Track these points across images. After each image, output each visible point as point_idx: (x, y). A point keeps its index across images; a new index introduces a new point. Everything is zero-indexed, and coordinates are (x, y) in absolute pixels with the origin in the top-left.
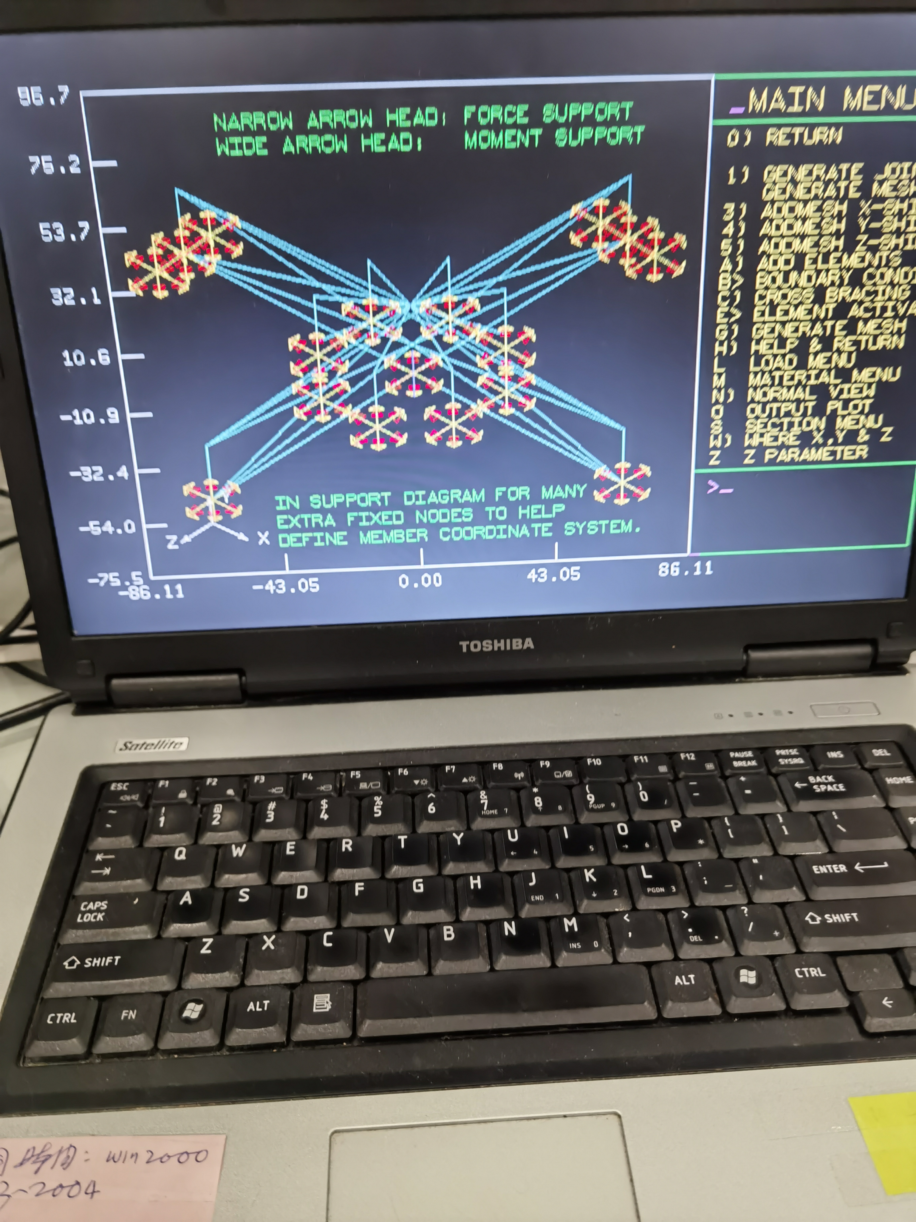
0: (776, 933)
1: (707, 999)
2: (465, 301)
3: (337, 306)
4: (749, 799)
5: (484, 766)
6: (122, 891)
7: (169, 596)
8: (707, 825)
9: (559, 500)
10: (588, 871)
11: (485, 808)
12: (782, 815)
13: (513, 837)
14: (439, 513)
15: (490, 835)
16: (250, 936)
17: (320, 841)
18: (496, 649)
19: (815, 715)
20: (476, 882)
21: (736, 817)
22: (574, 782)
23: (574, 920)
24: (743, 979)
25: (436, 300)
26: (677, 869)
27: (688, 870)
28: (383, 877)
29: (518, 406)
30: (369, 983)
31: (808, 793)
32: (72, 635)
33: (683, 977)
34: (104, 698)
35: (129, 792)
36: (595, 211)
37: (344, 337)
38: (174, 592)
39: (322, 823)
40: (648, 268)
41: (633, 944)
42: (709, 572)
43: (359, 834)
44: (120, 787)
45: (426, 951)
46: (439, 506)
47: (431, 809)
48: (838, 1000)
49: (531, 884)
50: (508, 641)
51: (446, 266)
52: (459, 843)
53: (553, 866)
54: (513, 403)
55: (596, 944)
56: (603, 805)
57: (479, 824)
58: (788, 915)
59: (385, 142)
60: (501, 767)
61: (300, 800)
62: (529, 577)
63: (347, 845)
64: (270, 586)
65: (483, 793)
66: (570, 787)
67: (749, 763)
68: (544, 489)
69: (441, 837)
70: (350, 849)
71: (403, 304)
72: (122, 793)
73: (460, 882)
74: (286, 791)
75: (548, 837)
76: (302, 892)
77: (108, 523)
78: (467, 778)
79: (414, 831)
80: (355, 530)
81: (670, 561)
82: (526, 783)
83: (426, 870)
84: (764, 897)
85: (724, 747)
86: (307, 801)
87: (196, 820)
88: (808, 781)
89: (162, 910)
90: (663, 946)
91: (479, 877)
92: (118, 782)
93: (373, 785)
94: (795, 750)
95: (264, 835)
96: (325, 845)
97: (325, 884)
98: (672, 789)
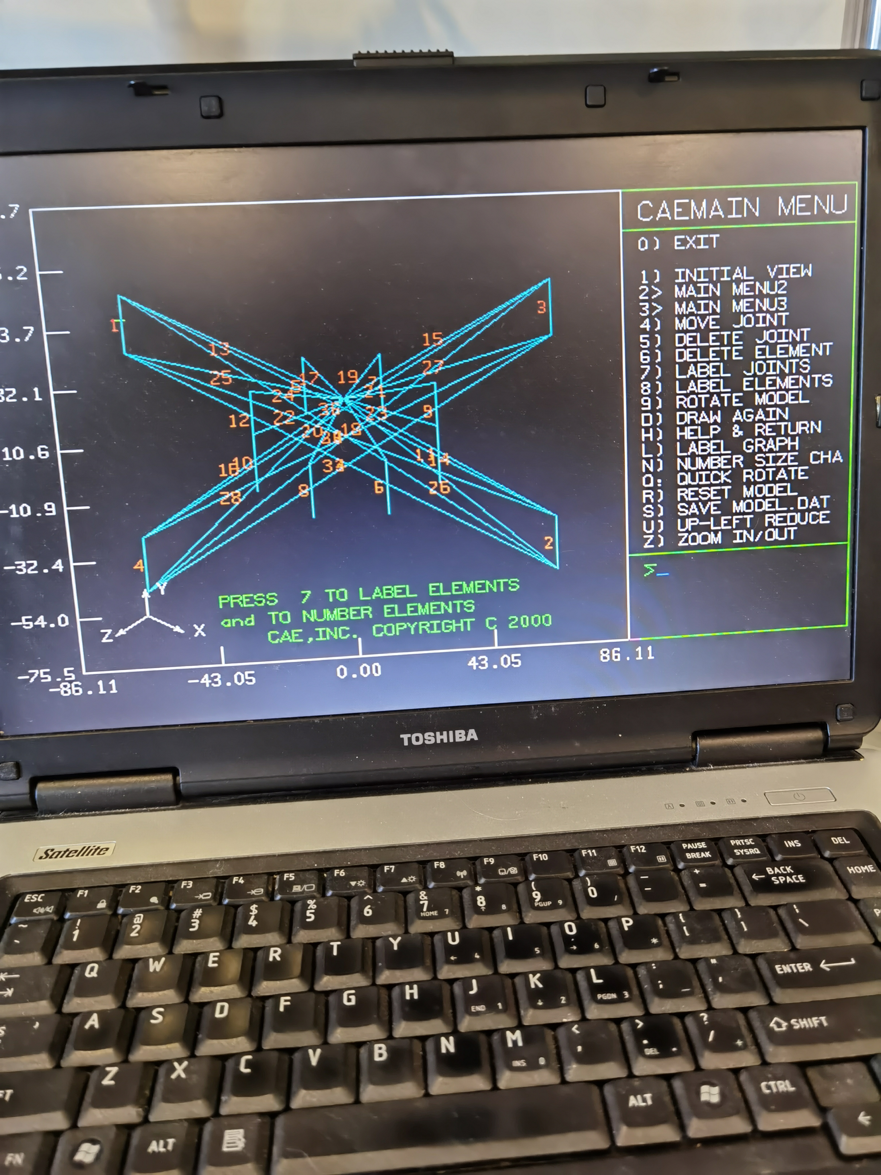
0: (739, 1043)
4: (704, 893)
5: (425, 865)
6: (23, 1014)
7: (102, 692)
8: (660, 922)
10: (534, 975)
11: (425, 909)
12: (740, 909)
13: (454, 940)
15: (429, 938)
16: (159, 1064)
17: (246, 950)
18: (439, 741)
19: (769, 803)
20: (412, 992)
21: (692, 913)
22: (520, 878)
23: (518, 1033)
24: (704, 1097)
26: (630, 972)
27: (642, 972)
28: (311, 990)
30: (287, 1114)
31: (767, 885)
33: (639, 1097)
34: (28, 803)
35: (43, 904)
38: (107, 688)
41: (583, 1060)
42: (651, 657)
43: (289, 942)
44: (35, 898)
45: (354, 1076)
47: (368, 911)
48: (811, 1118)
49: (471, 993)
50: (451, 733)
51: (377, 361)
52: (396, 948)
53: (496, 972)
55: (542, 1061)
56: (549, 903)
57: (417, 927)
58: (752, 1022)
60: (442, 865)
61: (227, 907)
62: (470, 664)
63: (275, 954)
64: (205, 680)
65: (423, 894)
66: (515, 885)
67: (703, 855)
69: (377, 942)
70: (278, 959)
71: (336, 397)
72: (36, 905)
73: (395, 992)
74: (214, 897)
75: (492, 939)
76: (222, 1010)
77: (42, 618)
78: (407, 878)
79: (348, 936)
81: (611, 646)
82: (469, 882)
83: (358, 980)
84: (725, 1002)
85: (676, 838)
86: (236, 908)
87: (113, 933)
88: (765, 873)
90: (616, 1061)
91: (415, 987)
92: (33, 893)
93: (308, 888)
94: (751, 840)
95: (185, 946)
96: (251, 954)
97: (249, 999)
98: (622, 885)
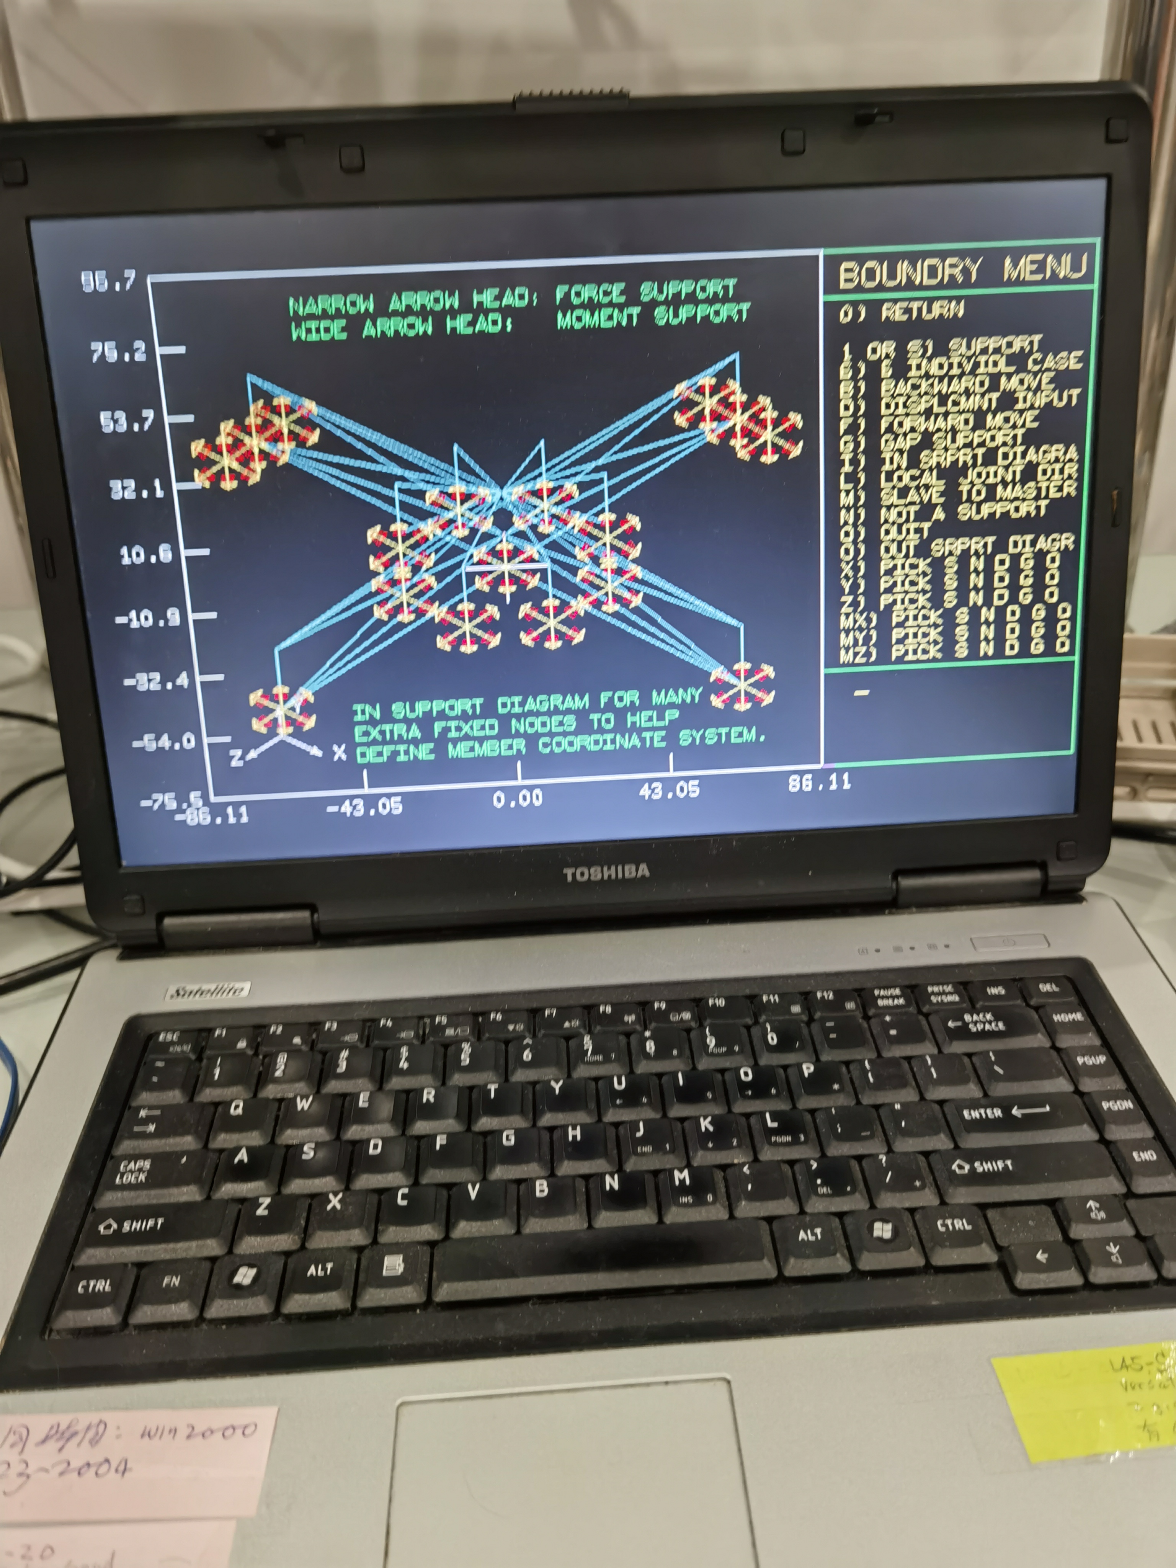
0: (918, 1183)
1: (835, 1254)
2: (561, 487)
3: (420, 495)
4: (894, 1041)
5: (590, 1009)
6: (168, 1149)
7: (232, 820)
8: (844, 1069)
9: (672, 706)
10: (705, 1119)
11: (589, 1054)
12: (931, 1056)
13: (620, 1083)
14: (538, 722)
15: (594, 1083)
16: (313, 1196)
17: (398, 1093)
18: (606, 877)
19: (975, 947)
20: (575, 1133)
21: (878, 1061)
22: (693, 1024)
23: (686, 1172)
24: (877, 1233)
25: (530, 486)
26: (808, 1117)
27: (820, 1117)
28: (469, 1129)
29: (625, 603)
30: (447, 1243)
31: (964, 1033)
32: (120, 865)
33: (809, 1232)
34: (155, 940)
35: (180, 1042)
36: (700, 390)
37: (429, 528)
38: (238, 815)
39: (402, 1073)
40: (762, 449)
41: (752, 1197)
42: (847, 786)
43: (444, 1083)
44: (169, 1037)
45: (515, 1208)
46: (538, 714)
47: (527, 1055)
48: (986, 1254)
49: (638, 1135)
50: (620, 868)
51: (540, 450)
52: (557, 1092)
53: (665, 1115)
54: (617, 599)
55: (710, 1198)
56: (724, 1049)
57: (582, 1072)
58: (933, 1165)
59: (472, 323)
60: (609, 1009)
61: (376, 1049)
62: (642, 793)
63: (429, 1095)
64: (346, 808)
65: (587, 1038)
66: (688, 1031)
67: (896, 1002)
68: (655, 693)
69: (538, 1087)
70: (432, 1100)
71: (493, 491)
72: (172, 1043)
73: (557, 1134)
74: (361, 1039)
75: (660, 1084)
76: (376, 1146)
77: (165, 737)
78: (570, 1022)
79: (507, 1080)
80: (441, 743)
81: (802, 773)
82: (638, 1027)
83: (518, 1121)
84: (906, 1145)
85: (869, 985)
86: (385, 1050)
87: (256, 1073)
88: (963, 1020)
89: (213, 1171)
90: (787, 1199)
91: (578, 1128)
92: (167, 1031)
93: (462, 1031)
94: (950, 987)
95: (333, 1086)
96: (404, 1096)
97: (403, 1139)
98: (805, 1031)
